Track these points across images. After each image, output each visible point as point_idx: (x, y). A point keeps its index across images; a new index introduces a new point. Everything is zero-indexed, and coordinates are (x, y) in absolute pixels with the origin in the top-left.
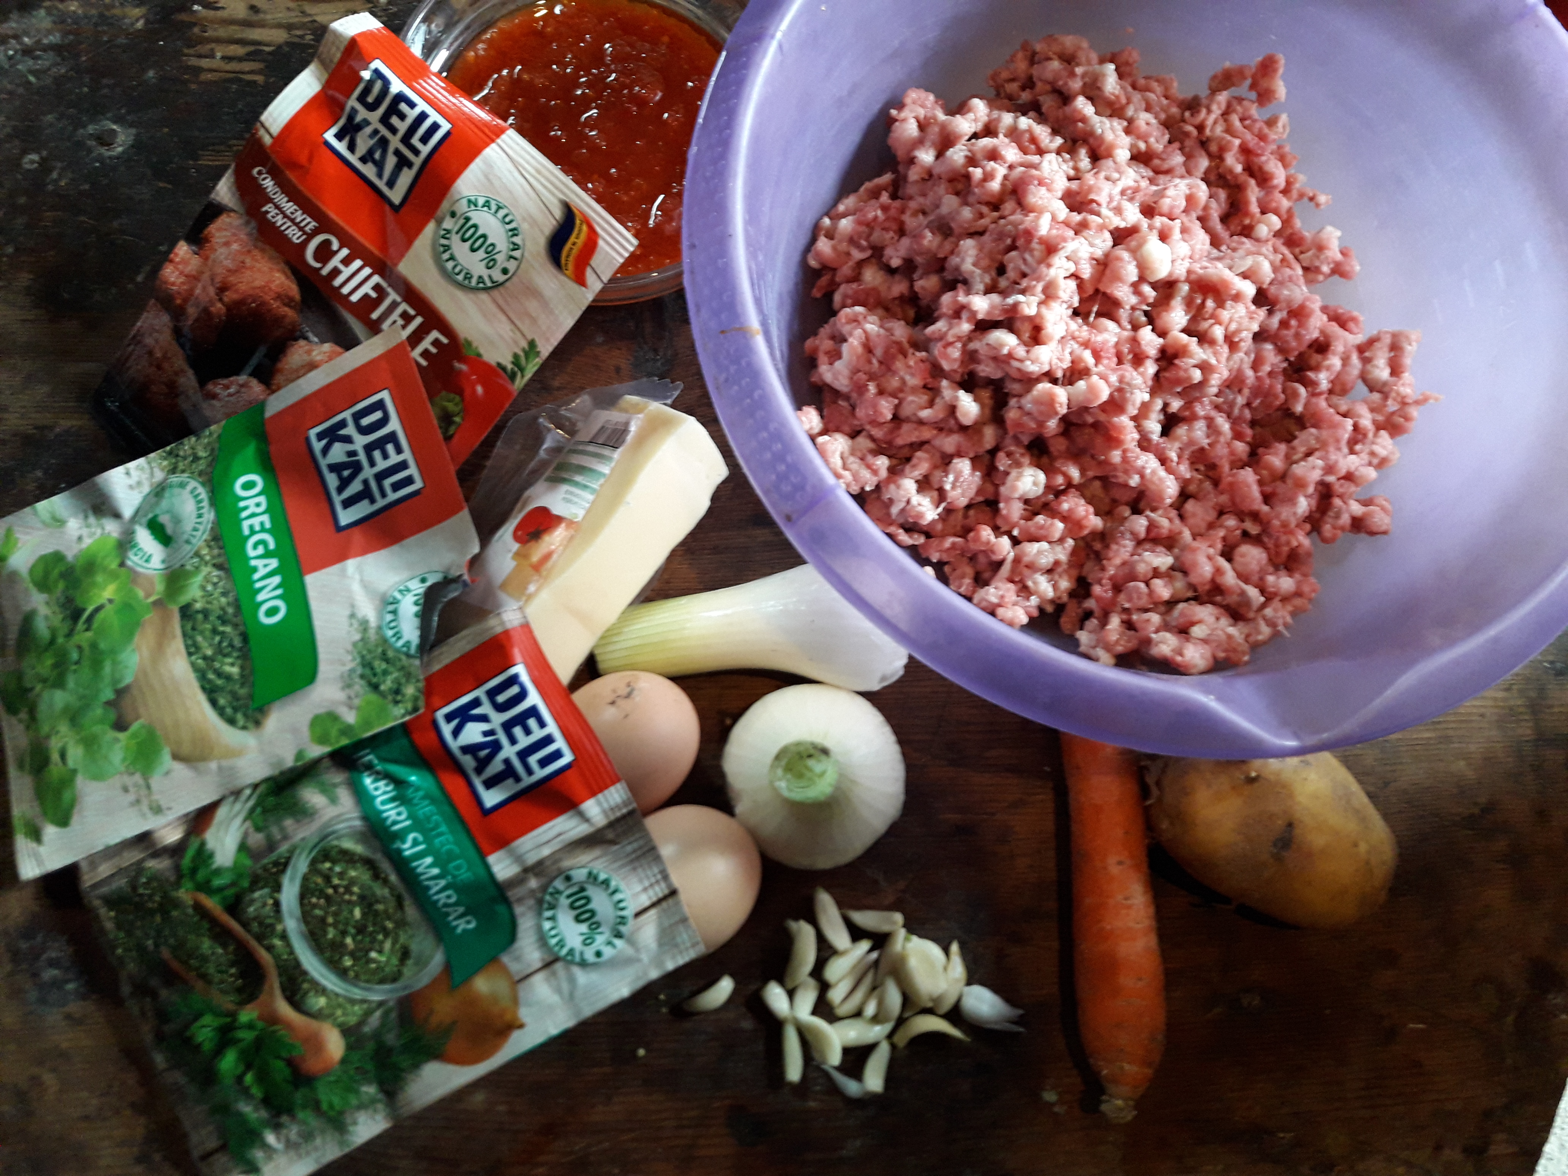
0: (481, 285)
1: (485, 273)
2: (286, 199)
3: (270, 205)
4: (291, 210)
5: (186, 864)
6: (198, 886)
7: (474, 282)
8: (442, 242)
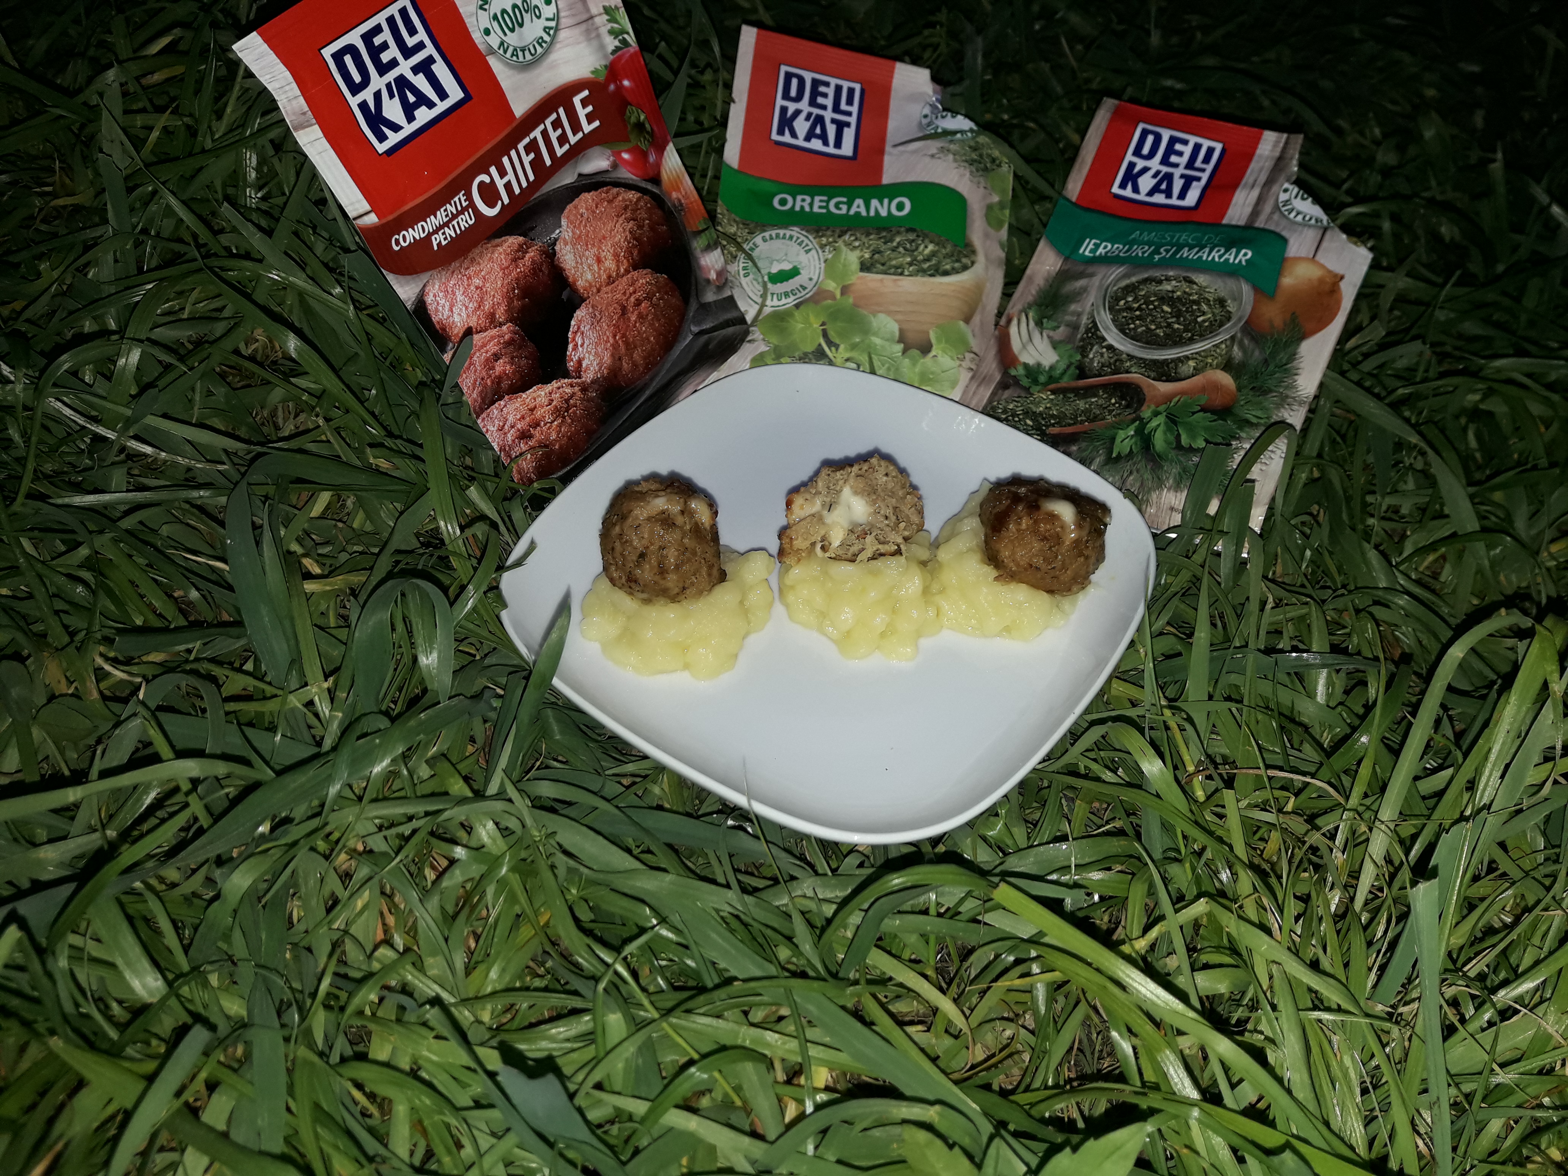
0: (552, 32)
1: (542, 23)
2: (432, 218)
3: (433, 238)
4: (444, 214)
5: (1025, 382)
6: (1045, 385)
7: (547, 38)
8: (508, 55)
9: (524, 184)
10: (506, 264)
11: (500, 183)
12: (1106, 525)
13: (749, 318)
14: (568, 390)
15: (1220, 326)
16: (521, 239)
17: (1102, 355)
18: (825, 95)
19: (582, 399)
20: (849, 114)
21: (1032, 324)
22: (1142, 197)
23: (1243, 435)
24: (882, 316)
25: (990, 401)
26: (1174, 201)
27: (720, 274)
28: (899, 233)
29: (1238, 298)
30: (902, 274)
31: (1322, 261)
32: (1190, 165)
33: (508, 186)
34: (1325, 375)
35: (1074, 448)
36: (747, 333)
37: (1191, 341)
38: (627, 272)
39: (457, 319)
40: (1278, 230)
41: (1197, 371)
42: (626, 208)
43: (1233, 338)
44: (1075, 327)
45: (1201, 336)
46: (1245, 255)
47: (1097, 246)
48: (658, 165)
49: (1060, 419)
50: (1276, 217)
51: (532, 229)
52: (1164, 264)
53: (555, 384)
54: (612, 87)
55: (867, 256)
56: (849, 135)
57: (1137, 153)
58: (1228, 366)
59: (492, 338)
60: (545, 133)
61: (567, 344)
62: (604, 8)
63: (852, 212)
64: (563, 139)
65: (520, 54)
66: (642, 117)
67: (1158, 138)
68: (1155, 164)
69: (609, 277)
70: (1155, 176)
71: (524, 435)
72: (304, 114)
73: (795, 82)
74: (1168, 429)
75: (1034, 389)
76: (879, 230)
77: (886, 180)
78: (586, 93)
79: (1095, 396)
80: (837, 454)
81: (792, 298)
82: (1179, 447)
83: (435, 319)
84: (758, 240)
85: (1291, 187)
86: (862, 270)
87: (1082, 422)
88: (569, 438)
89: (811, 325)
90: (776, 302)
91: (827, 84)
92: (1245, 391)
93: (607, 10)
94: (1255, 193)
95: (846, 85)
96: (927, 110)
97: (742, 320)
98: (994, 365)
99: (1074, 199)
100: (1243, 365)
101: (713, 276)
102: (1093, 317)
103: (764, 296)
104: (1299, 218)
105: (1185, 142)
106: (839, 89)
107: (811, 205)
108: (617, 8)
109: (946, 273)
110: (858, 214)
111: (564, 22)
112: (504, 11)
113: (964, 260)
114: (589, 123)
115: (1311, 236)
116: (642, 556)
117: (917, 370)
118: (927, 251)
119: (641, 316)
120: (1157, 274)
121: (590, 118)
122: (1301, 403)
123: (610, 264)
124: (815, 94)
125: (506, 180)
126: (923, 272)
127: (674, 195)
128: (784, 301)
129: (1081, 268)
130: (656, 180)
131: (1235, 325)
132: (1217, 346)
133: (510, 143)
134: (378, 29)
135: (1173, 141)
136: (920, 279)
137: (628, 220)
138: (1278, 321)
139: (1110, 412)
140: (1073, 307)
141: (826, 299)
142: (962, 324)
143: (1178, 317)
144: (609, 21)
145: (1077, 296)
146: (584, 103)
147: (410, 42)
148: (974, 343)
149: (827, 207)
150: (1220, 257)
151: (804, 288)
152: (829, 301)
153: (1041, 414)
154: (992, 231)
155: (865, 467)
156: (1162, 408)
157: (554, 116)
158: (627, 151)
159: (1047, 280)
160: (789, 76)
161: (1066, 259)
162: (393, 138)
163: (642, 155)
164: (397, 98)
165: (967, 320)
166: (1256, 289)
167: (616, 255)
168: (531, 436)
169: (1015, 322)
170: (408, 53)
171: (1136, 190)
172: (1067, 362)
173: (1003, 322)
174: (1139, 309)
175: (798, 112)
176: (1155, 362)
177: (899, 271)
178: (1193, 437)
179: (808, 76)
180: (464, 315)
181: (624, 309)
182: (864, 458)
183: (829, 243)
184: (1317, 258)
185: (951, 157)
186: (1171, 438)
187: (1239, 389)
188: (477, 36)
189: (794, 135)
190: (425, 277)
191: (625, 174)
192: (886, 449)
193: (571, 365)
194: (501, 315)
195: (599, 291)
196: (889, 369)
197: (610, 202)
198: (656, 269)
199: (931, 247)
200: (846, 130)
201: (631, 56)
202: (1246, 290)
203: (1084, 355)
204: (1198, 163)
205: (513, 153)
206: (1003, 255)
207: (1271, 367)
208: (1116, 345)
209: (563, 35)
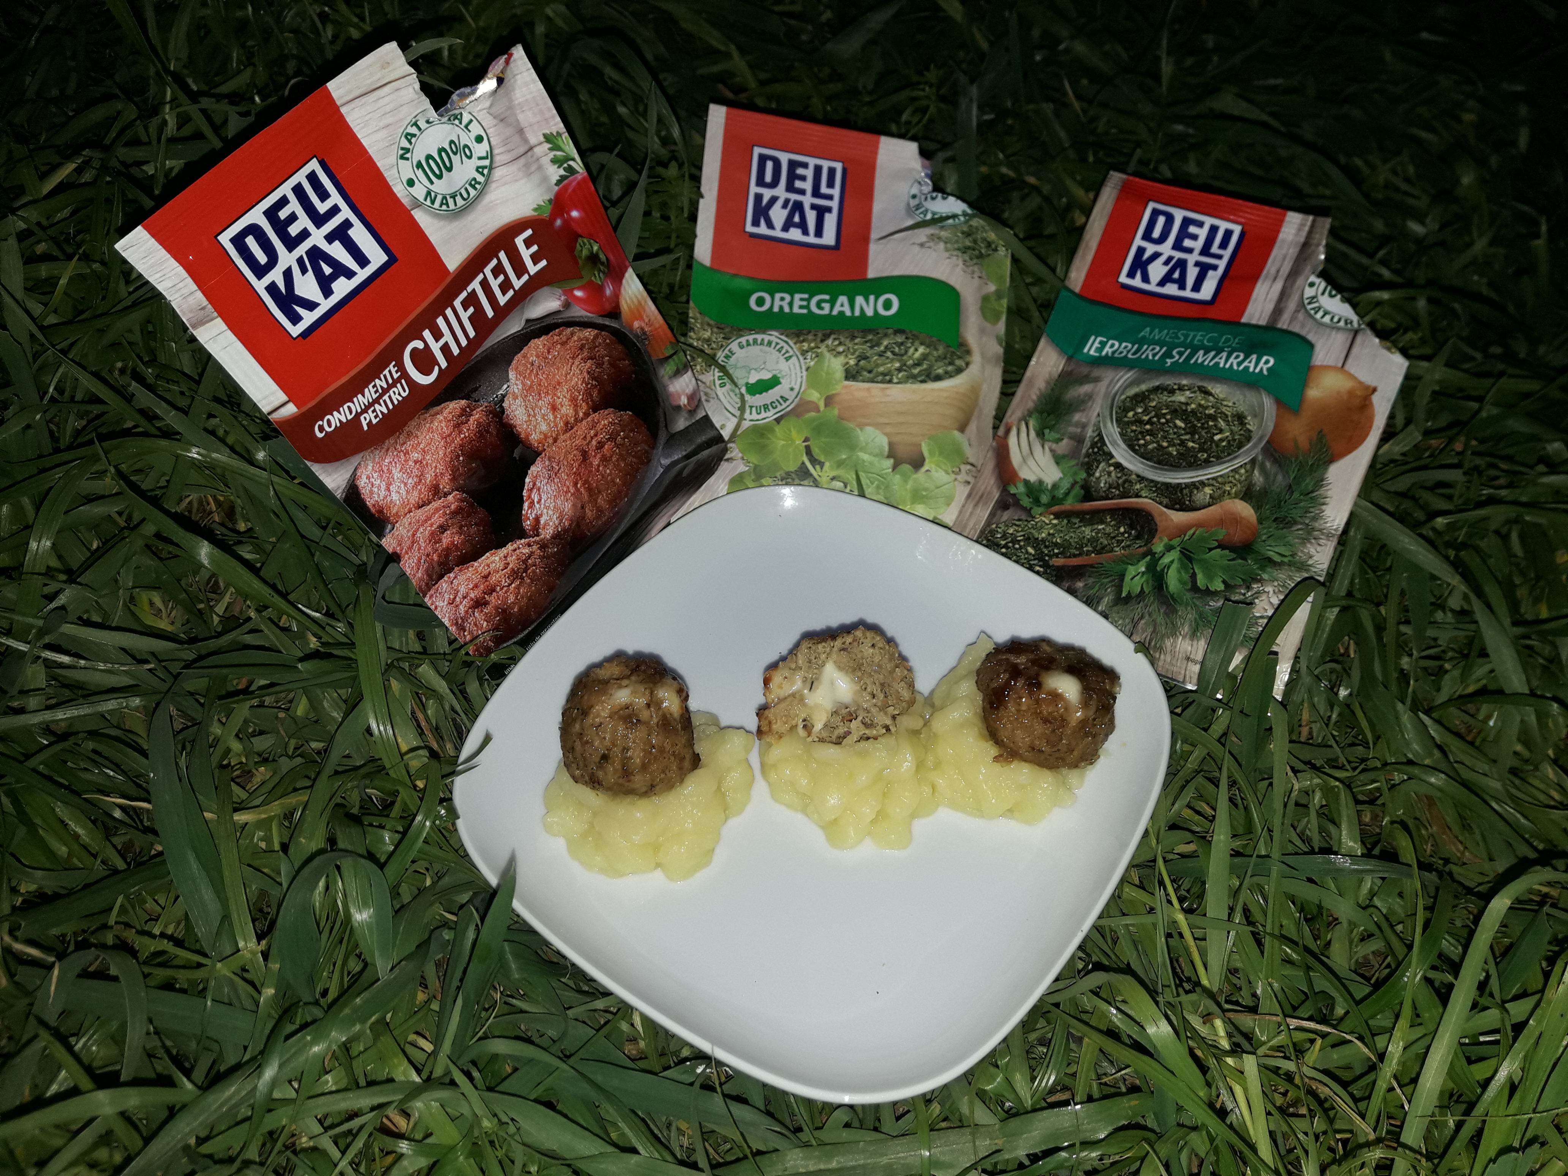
0: (486, 171)
1: (475, 162)
2: (360, 396)
3: (362, 418)
4: (373, 391)
5: (1026, 502)
6: (1048, 506)
7: (480, 179)
8: (437, 205)
9: (464, 342)
10: (447, 432)
11: (436, 348)
12: (1114, 699)
13: (726, 434)
14: (526, 551)
15: (1239, 448)
16: (463, 402)
17: (1109, 473)
18: (803, 178)
19: (542, 558)
20: (830, 197)
21: (1033, 434)
22: (1152, 287)
23: (1265, 576)
24: (869, 430)
25: (988, 523)
26: (1188, 293)
27: (691, 398)
28: (886, 335)
29: (1258, 414)
30: (890, 382)
31: (1352, 372)
32: (1205, 251)
33: (445, 349)
34: (1356, 504)
35: (1080, 584)
36: (725, 450)
37: (1207, 463)
38: (587, 415)
39: (395, 497)
40: (1303, 333)
41: (1214, 500)
42: (582, 348)
43: (1253, 462)
44: (1079, 440)
45: (1218, 458)
46: (1267, 363)
47: (1103, 344)
48: (617, 295)
49: (1065, 549)
50: (1301, 316)
51: (476, 389)
52: (1177, 370)
53: (510, 547)
54: (559, 222)
55: (852, 362)
56: (831, 221)
57: (1147, 236)
58: (1247, 495)
59: (437, 510)
60: (485, 284)
61: (522, 502)
62: (545, 136)
63: (835, 312)
64: (506, 286)
65: (451, 201)
66: (595, 248)
67: (1170, 219)
68: (1166, 248)
69: (567, 423)
70: (1166, 263)
71: (479, 604)
72: (203, 308)
73: (769, 165)
74: (1183, 567)
75: (1037, 511)
76: (865, 332)
77: (872, 273)
78: (529, 232)
79: (1102, 522)
80: (818, 625)
81: (773, 411)
82: (1195, 588)
83: (369, 503)
84: (734, 346)
85: (1317, 281)
86: (847, 378)
87: (1088, 553)
88: (529, 599)
89: (793, 441)
90: (755, 416)
91: (805, 165)
92: (1266, 524)
93: (548, 138)
94: (1278, 286)
95: (826, 164)
96: (915, 190)
97: (719, 439)
98: (992, 481)
99: (1077, 290)
100: (1264, 492)
101: (684, 401)
102: (1099, 429)
103: (742, 409)
104: (1327, 319)
105: (1200, 224)
106: (818, 170)
107: (791, 304)
108: (559, 134)
109: (938, 378)
110: (841, 313)
111: (498, 159)
112: (429, 157)
113: (959, 363)
114: (535, 264)
115: (1340, 340)
116: (605, 757)
117: (909, 487)
118: (917, 355)
119: (605, 460)
120: (1169, 381)
121: (535, 259)
122: (1329, 536)
123: (567, 410)
124: (792, 177)
125: (442, 342)
126: (913, 378)
127: (636, 324)
128: (763, 415)
129: (1085, 370)
130: (615, 313)
131: (1255, 446)
132: (1235, 471)
133: (446, 299)
134: (283, 202)
135: (1186, 222)
136: (910, 386)
137: (585, 360)
138: (1303, 441)
139: (1119, 542)
140: (1077, 417)
141: (809, 411)
142: (956, 434)
143: (1192, 434)
144: (551, 149)
145: (1081, 404)
146: (528, 243)
147: (322, 208)
148: (970, 454)
149: (807, 307)
150: (1239, 364)
151: (785, 400)
152: (813, 414)
153: (1043, 540)
154: (988, 325)
155: (849, 639)
156: (1176, 542)
157: (494, 262)
158: (579, 288)
159: (1048, 383)
160: (763, 159)
161: (1070, 359)
162: (309, 318)
163: (595, 290)
164: (310, 273)
165: (962, 429)
166: (1279, 403)
167: (573, 400)
168: (486, 603)
169: (1014, 432)
170: (319, 220)
171: (1146, 279)
172: (1071, 480)
173: (1001, 432)
174: (1149, 422)
175: (773, 200)
176: (1167, 485)
177: (887, 378)
178: (1210, 578)
179: (784, 158)
180: (403, 491)
181: (585, 454)
182: (847, 629)
183: (811, 349)
184: (1347, 367)
185: (942, 245)
186: (1186, 577)
187: (1260, 521)
188: (399, 190)
189: (770, 225)
190: (355, 460)
191: (579, 312)
192: (870, 619)
193: (527, 524)
194: (445, 484)
195: (555, 440)
196: (878, 487)
197: (563, 344)
198: (620, 407)
199: (921, 350)
200: (827, 216)
201: (579, 183)
202: (1268, 403)
203: (1090, 474)
204: (1215, 249)
205: (449, 312)
206: (1000, 350)
207: (1296, 495)
208: (1125, 464)
209: (497, 173)
